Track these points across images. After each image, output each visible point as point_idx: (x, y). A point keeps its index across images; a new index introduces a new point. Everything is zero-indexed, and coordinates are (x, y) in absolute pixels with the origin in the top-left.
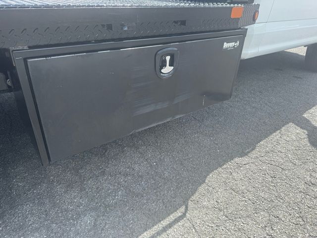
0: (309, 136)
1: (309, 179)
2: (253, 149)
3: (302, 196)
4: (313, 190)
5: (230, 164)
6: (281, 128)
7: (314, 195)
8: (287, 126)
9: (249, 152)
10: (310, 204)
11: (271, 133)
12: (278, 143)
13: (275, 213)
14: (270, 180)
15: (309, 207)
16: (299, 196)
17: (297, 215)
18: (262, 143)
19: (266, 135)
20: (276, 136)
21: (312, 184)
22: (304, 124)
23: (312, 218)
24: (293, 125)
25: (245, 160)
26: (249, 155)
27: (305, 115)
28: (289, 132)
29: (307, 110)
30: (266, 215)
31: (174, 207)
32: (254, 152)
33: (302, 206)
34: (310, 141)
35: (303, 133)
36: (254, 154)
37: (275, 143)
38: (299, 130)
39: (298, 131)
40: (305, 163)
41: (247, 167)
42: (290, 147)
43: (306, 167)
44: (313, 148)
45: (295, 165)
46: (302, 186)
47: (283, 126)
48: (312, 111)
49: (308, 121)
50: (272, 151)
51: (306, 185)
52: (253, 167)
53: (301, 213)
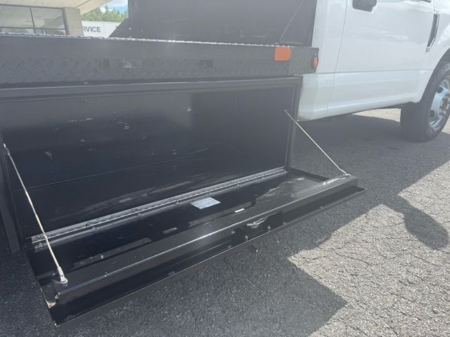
0: (406, 221)
1: (404, 275)
2: (327, 239)
3: (394, 300)
4: (410, 291)
5: (294, 258)
6: (367, 211)
7: (412, 298)
8: (377, 208)
9: (321, 243)
10: (405, 309)
11: (354, 218)
12: (363, 230)
13: (355, 323)
14: (350, 279)
15: (404, 314)
16: (390, 299)
17: (386, 325)
18: (340, 230)
19: (346, 221)
20: (360, 221)
21: (409, 283)
22: (400, 206)
23: (408, 329)
24: (385, 207)
25: (316, 252)
26: (321, 246)
27: (402, 195)
28: (378, 216)
29: (404, 188)
30: (342, 326)
31: (207, 320)
32: (328, 242)
33: (394, 313)
34: (407, 227)
35: (398, 217)
36: (328, 245)
37: (359, 231)
38: (392, 213)
39: (391, 215)
40: (399, 255)
41: (318, 261)
42: (379, 235)
43: (402, 260)
44: (412, 236)
45: (386, 258)
46: (395, 286)
47: (371, 208)
48: (411, 188)
49: (405, 201)
50: (354, 241)
51: (400, 284)
52: (326, 262)
53: (392, 322)
